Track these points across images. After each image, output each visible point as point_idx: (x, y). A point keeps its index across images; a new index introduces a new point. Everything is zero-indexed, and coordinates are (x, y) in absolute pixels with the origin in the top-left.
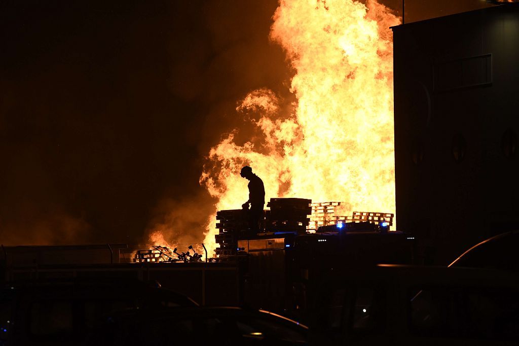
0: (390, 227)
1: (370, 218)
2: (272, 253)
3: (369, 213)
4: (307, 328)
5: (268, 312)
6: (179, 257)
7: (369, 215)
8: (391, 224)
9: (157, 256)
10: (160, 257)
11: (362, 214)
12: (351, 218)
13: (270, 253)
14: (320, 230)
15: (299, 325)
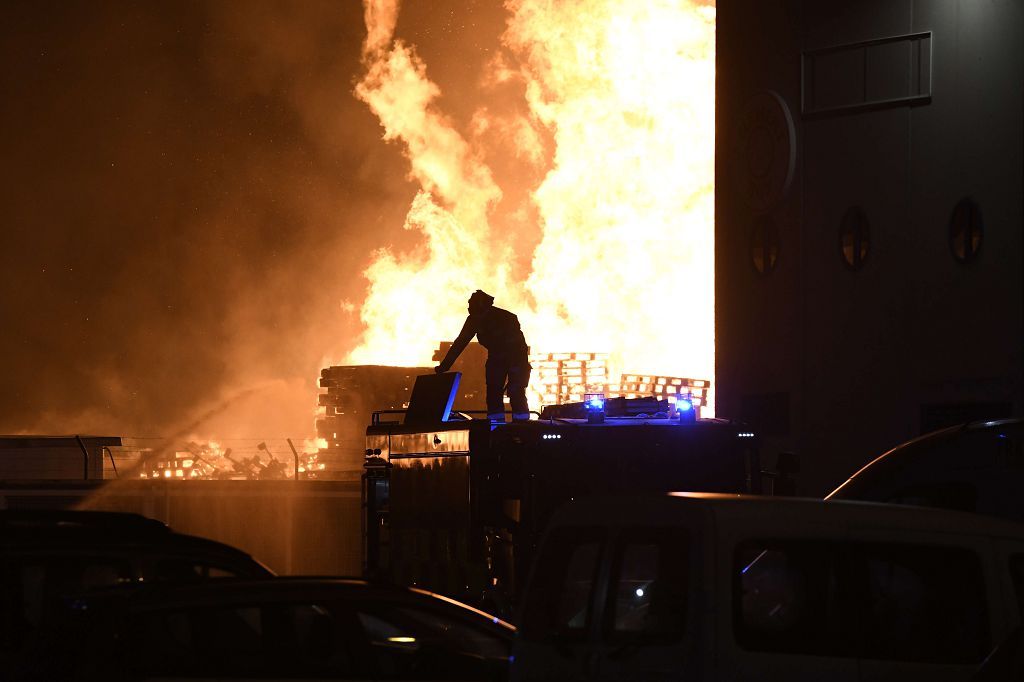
0: (702, 408)
1: (659, 389)
2: (440, 462)
3: (657, 378)
4: (513, 628)
5: (429, 593)
6: (234, 467)
7: (656, 382)
8: (704, 403)
9: (187, 464)
10: (194, 466)
11: (641, 379)
12: (618, 389)
13: (437, 460)
14: (549, 412)
15: (498, 623)
